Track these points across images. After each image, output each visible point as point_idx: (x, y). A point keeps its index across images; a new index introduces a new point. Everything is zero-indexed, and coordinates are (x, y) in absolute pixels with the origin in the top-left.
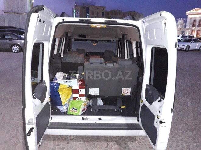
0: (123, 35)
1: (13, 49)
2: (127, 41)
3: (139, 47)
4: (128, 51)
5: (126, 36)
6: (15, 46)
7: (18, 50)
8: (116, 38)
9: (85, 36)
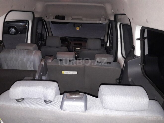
0: (116, 16)
1: (10, 31)
2: (121, 25)
3: (146, 38)
4: (122, 39)
5: (119, 17)
6: (12, 28)
7: (15, 32)
8: (105, 19)
9: (63, 18)
